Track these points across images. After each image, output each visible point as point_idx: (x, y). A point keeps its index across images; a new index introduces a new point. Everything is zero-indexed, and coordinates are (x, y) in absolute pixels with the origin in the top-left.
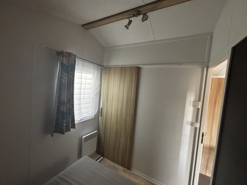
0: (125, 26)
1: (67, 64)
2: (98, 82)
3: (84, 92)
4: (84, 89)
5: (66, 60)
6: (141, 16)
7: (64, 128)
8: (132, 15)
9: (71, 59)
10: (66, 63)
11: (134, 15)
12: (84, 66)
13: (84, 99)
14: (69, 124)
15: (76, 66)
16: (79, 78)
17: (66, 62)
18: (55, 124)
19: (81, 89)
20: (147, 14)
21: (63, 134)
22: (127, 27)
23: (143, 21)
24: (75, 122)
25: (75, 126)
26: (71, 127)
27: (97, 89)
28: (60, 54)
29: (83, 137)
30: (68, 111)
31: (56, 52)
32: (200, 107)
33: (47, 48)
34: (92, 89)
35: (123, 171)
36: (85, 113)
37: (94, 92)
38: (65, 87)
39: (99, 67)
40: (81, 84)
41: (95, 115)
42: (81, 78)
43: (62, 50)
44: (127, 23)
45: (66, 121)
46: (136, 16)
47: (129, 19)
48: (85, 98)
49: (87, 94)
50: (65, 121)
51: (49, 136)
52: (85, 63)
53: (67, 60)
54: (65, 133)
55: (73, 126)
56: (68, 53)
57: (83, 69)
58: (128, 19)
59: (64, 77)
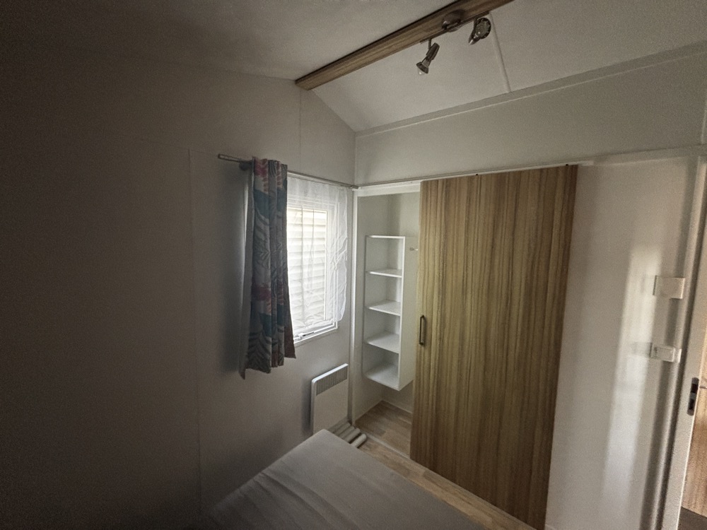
0: (419, 65)
1: (267, 193)
2: (343, 233)
3: (311, 260)
4: (310, 252)
5: (265, 180)
6: (468, 28)
7: (269, 357)
8: (440, 29)
9: (276, 177)
10: (265, 190)
11: (446, 28)
12: (306, 193)
13: (310, 279)
14: (279, 347)
15: (288, 195)
16: (296, 225)
17: (265, 185)
18: (246, 346)
19: (302, 253)
20: (487, 17)
21: (268, 371)
22: (423, 67)
23: (476, 40)
24: (293, 341)
25: (294, 352)
26: (284, 354)
27: (340, 252)
28: (250, 167)
29: (314, 381)
30: (276, 313)
31: (238, 164)
32: (683, 294)
33: (219, 156)
34: (329, 251)
35: (425, 476)
36: (315, 317)
37: (335, 261)
38: (265, 253)
39: (343, 190)
40: (302, 239)
41: (339, 322)
42: (302, 225)
43: (253, 157)
44: (425, 56)
45: (272, 339)
46: (451, 28)
47: (430, 43)
48: (313, 276)
49: (318, 265)
50: (270, 339)
51: (237, 375)
52: (309, 182)
53: (267, 182)
54: (272, 368)
55: (290, 352)
56: (267, 163)
57: (305, 199)
58: (427, 42)
59: (262, 226)
